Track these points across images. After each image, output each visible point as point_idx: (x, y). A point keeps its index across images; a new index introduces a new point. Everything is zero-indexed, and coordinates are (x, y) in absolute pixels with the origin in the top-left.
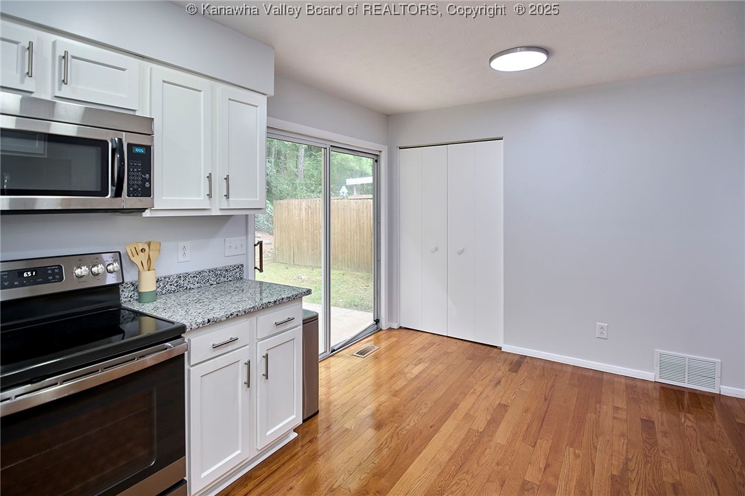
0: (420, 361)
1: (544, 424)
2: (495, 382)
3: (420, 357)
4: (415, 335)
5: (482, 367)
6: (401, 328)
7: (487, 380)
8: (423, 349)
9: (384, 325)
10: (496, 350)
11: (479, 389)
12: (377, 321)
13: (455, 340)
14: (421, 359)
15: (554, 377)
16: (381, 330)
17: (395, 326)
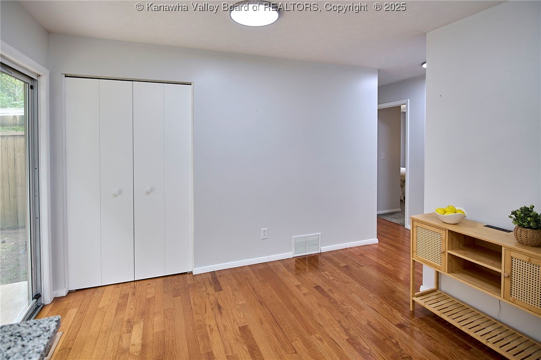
0: (130, 324)
1: (282, 327)
2: (216, 310)
3: (126, 319)
4: (96, 294)
5: (193, 299)
6: (70, 292)
7: (209, 310)
8: (120, 307)
9: (47, 298)
10: (187, 276)
11: (213, 323)
12: (37, 296)
13: (145, 281)
14: (129, 321)
15: (247, 281)
16: (44, 306)
17: (63, 293)
